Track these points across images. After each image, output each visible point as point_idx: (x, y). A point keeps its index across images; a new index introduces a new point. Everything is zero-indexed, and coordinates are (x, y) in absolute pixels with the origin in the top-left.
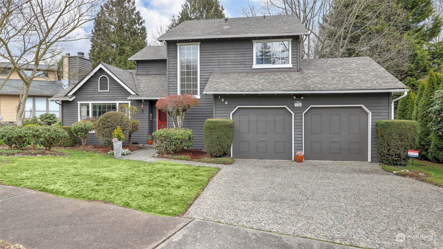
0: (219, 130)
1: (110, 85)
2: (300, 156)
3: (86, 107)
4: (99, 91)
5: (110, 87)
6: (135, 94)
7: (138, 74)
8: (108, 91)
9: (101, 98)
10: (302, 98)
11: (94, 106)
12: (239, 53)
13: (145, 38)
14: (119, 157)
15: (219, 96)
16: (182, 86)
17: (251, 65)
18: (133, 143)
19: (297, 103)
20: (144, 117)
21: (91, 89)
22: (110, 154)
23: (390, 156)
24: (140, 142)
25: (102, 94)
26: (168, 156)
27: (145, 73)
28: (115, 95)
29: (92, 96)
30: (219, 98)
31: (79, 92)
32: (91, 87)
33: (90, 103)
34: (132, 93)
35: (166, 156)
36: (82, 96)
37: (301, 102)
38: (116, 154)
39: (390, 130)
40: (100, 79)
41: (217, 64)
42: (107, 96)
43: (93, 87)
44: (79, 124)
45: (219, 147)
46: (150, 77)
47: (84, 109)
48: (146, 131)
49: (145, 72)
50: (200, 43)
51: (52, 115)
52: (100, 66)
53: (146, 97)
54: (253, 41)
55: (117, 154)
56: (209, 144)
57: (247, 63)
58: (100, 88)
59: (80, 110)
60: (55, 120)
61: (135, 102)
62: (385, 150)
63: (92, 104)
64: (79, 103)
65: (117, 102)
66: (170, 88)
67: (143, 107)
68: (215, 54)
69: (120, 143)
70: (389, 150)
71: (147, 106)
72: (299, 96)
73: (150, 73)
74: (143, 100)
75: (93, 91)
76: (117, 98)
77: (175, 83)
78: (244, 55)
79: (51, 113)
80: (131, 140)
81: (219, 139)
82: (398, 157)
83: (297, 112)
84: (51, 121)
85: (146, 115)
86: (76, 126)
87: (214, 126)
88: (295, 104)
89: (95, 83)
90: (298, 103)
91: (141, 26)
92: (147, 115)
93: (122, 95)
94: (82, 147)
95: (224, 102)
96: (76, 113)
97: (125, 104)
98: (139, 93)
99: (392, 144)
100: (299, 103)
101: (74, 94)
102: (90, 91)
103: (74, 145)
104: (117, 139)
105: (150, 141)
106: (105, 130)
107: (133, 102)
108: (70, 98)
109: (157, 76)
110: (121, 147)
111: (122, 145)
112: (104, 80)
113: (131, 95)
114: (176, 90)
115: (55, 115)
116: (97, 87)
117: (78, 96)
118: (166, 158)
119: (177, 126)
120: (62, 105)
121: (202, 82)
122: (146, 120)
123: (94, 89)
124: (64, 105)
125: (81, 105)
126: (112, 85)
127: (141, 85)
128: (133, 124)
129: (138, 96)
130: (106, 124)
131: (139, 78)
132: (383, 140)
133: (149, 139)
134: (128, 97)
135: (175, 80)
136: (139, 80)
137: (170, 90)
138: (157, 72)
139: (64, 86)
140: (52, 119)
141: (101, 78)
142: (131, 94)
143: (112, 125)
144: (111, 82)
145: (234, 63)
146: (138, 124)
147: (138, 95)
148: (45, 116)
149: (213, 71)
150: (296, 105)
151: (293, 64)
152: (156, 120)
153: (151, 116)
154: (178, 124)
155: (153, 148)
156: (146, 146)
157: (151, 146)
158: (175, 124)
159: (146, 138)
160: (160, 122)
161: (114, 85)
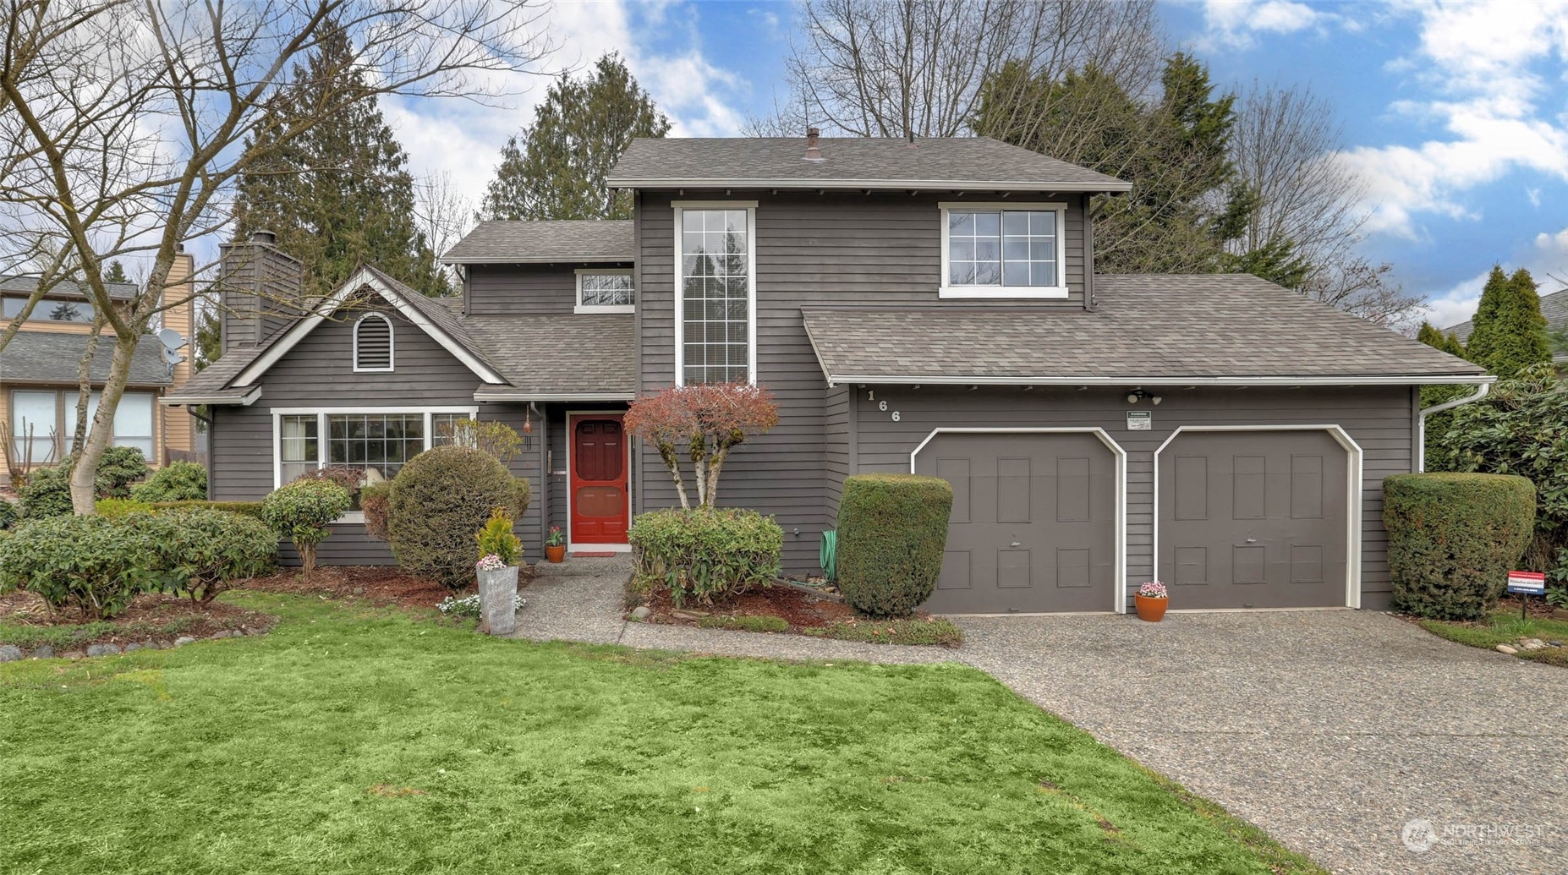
0: (914, 521)
1: (400, 347)
2: (1158, 600)
3: (302, 429)
4: (356, 369)
5: (400, 354)
6: (498, 382)
7: (473, 312)
8: (391, 369)
9: (362, 395)
10: (1157, 401)
11: (336, 426)
12: (893, 243)
13: (408, 207)
14: (506, 628)
15: (871, 393)
16: (691, 355)
17: (936, 286)
19: (1134, 417)
20: (531, 465)
21: (323, 364)
22: (448, 611)
23: (1451, 591)
25: (365, 379)
26: (691, 618)
27: (496, 309)
28: (415, 386)
29: (329, 388)
30: (871, 398)
31: (279, 372)
32: (322, 356)
33: (321, 412)
34: (489, 378)
35: (683, 616)
36: (288, 388)
37: (1148, 416)
38: (495, 616)
39: (1464, 507)
40: (360, 327)
41: (817, 278)
42: (385, 386)
43: (329, 355)
44: (295, 494)
45: (910, 581)
46: (517, 322)
47: (297, 436)
48: (537, 513)
49: (496, 307)
50: (756, 204)
51: (130, 451)
52: (365, 277)
53: (542, 391)
54: (941, 205)
55: (499, 618)
56: (871, 571)
57: (919, 279)
58: (361, 358)
59: (282, 441)
60: (140, 468)
61: (493, 409)
62: (1432, 571)
63: (329, 416)
64: (277, 412)
65: (427, 411)
66: (647, 360)
67: (531, 429)
68: (810, 244)
69: (511, 573)
70: (1450, 572)
71: (542, 423)
72: (1146, 393)
73: (514, 309)
74: (533, 405)
75: (332, 371)
76: (426, 394)
77: (664, 342)
78: (912, 252)
79: (127, 445)
81: (914, 552)
82: (1477, 594)
83: (1136, 447)
84: (125, 472)
85: (535, 457)
86: (286, 504)
87: (896, 506)
88: (1129, 419)
89: (340, 340)
90: (1137, 417)
91: (396, 173)
92: (541, 457)
93: (444, 386)
94: (301, 581)
95: (890, 412)
96: (267, 451)
97: (455, 415)
98: (515, 380)
99: (1467, 553)
100: (1141, 416)
101: (259, 382)
102: (321, 370)
103: (268, 569)
104: (496, 557)
105: (556, 551)
106: (432, 521)
107: (485, 409)
108: (247, 396)
109: (544, 319)
110: (514, 591)
111: (516, 582)
112: (373, 330)
113: (482, 386)
114: (667, 368)
115: (139, 451)
116: (346, 355)
117: (274, 388)
118: (686, 622)
119: (693, 500)
120: (211, 419)
121: (765, 341)
122: (536, 473)
123: (337, 363)
124: (220, 419)
125: (285, 418)
126: (407, 347)
127: (503, 351)
129: (509, 388)
130: (434, 496)
131: (480, 325)
132: (1428, 542)
133: (552, 542)
134: (475, 390)
135: (667, 332)
136: (486, 333)
137: (647, 369)
138: (540, 306)
139: (170, 352)
140: (130, 467)
141: (363, 323)
142: (482, 381)
143: (460, 502)
144: (402, 339)
145: (877, 279)
147: (509, 385)
148: (103, 456)
149: (803, 303)
150: (1133, 424)
151: (1072, 286)
152: (563, 473)
153: (550, 461)
154: (697, 490)
155: (572, 575)
156: (542, 568)
157: (563, 565)
158: (684, 491)
159: (537, 537)
160: (580, 480)
161: (415, 347)
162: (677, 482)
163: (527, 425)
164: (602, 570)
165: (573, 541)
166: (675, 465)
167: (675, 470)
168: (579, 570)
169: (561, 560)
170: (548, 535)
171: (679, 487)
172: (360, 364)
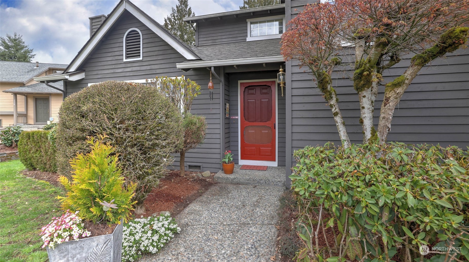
1: (146, 45)
4: (125, 60)
5: (145, 50)
6: (195, 58)
7: (199, 45)
8: (141, 59)
9: (128, 74)
18: (190, 167)
20: (214, 111)
21: (111, 58)
24: (205, 165)
25: (129, 65)
28: (153, 67)
29: (112, 71)
32: (110, 54)
34: (189, 56)
36: (95, 73)
40: (127, 37)
42: (138, 68)
43: (113, 54)
48: (218, 141)
49: (210, 42)
53: (219, 60)
58: (127, 54)
61: (193, 78)
64: (90, 86)
65: (159, 81)
71: (221, 84)
74: (212, 69)
75: (114, 62)
76: (158, 71)
80: (186, 159)
85: (217, 106)
89: (118, 45)
92: (221, 106)
93: (167, 66)
98: (201, 56)
102: (109, 62)
105: (229, 166)
108: (74, 76)
112: (133, 37)
113: (185, 62)
116: (121, 53)
120: (65, 91)
122: (217, 116)
123: (117, 58)
124: (68, 89)
126: (149, 45)
128: (187, 126)
129: (201, 61)
133: (227, 160)
141: (128, 35)
142: (185, 59)
144: (146, 41)
146: (202, 124)
147: (201, 59)
152: (237, 117)
153: (227, 109)
154: (362, 122)
155: (238, 184)
156: (219, 178)
157: (231, 176)
158: (344, 124)
159: (218, 156)
160: (246, 122)
161: (153, 45)
162: (336, 114)
163: (210, 84)
164: (258, 182)
165: (242, 158)
166: (334, 96)
167: (333, 102)
168: (242, 181)
169: (232, 172)
170: (224, 157)
171: (338, 119)
172: (127, 57)
